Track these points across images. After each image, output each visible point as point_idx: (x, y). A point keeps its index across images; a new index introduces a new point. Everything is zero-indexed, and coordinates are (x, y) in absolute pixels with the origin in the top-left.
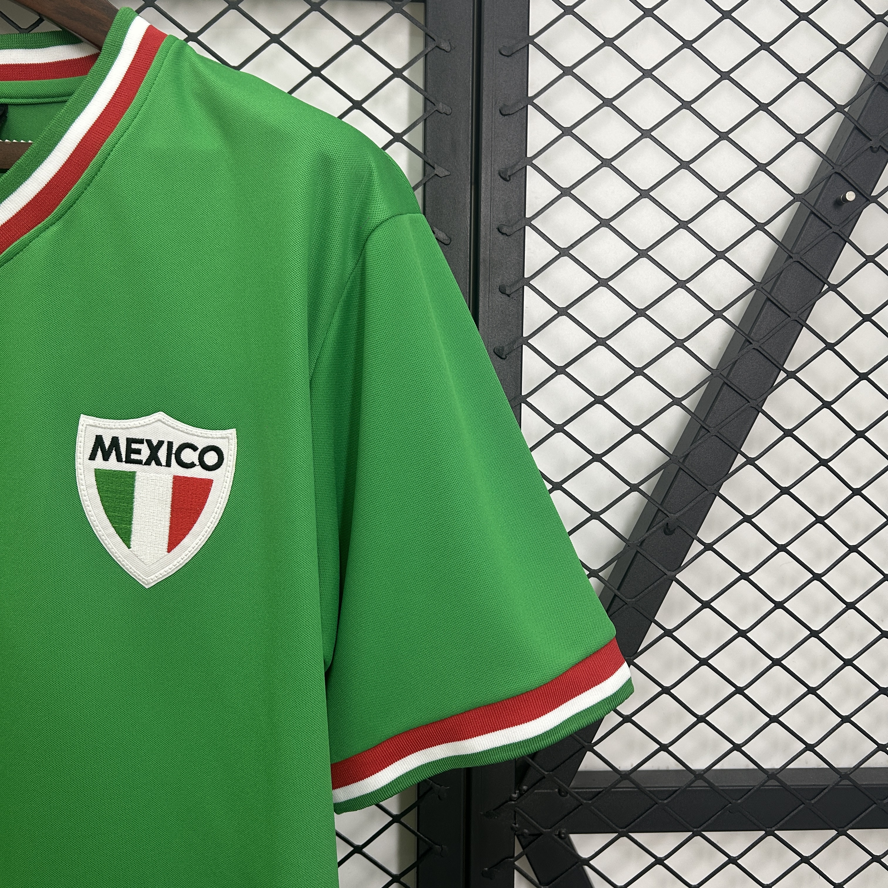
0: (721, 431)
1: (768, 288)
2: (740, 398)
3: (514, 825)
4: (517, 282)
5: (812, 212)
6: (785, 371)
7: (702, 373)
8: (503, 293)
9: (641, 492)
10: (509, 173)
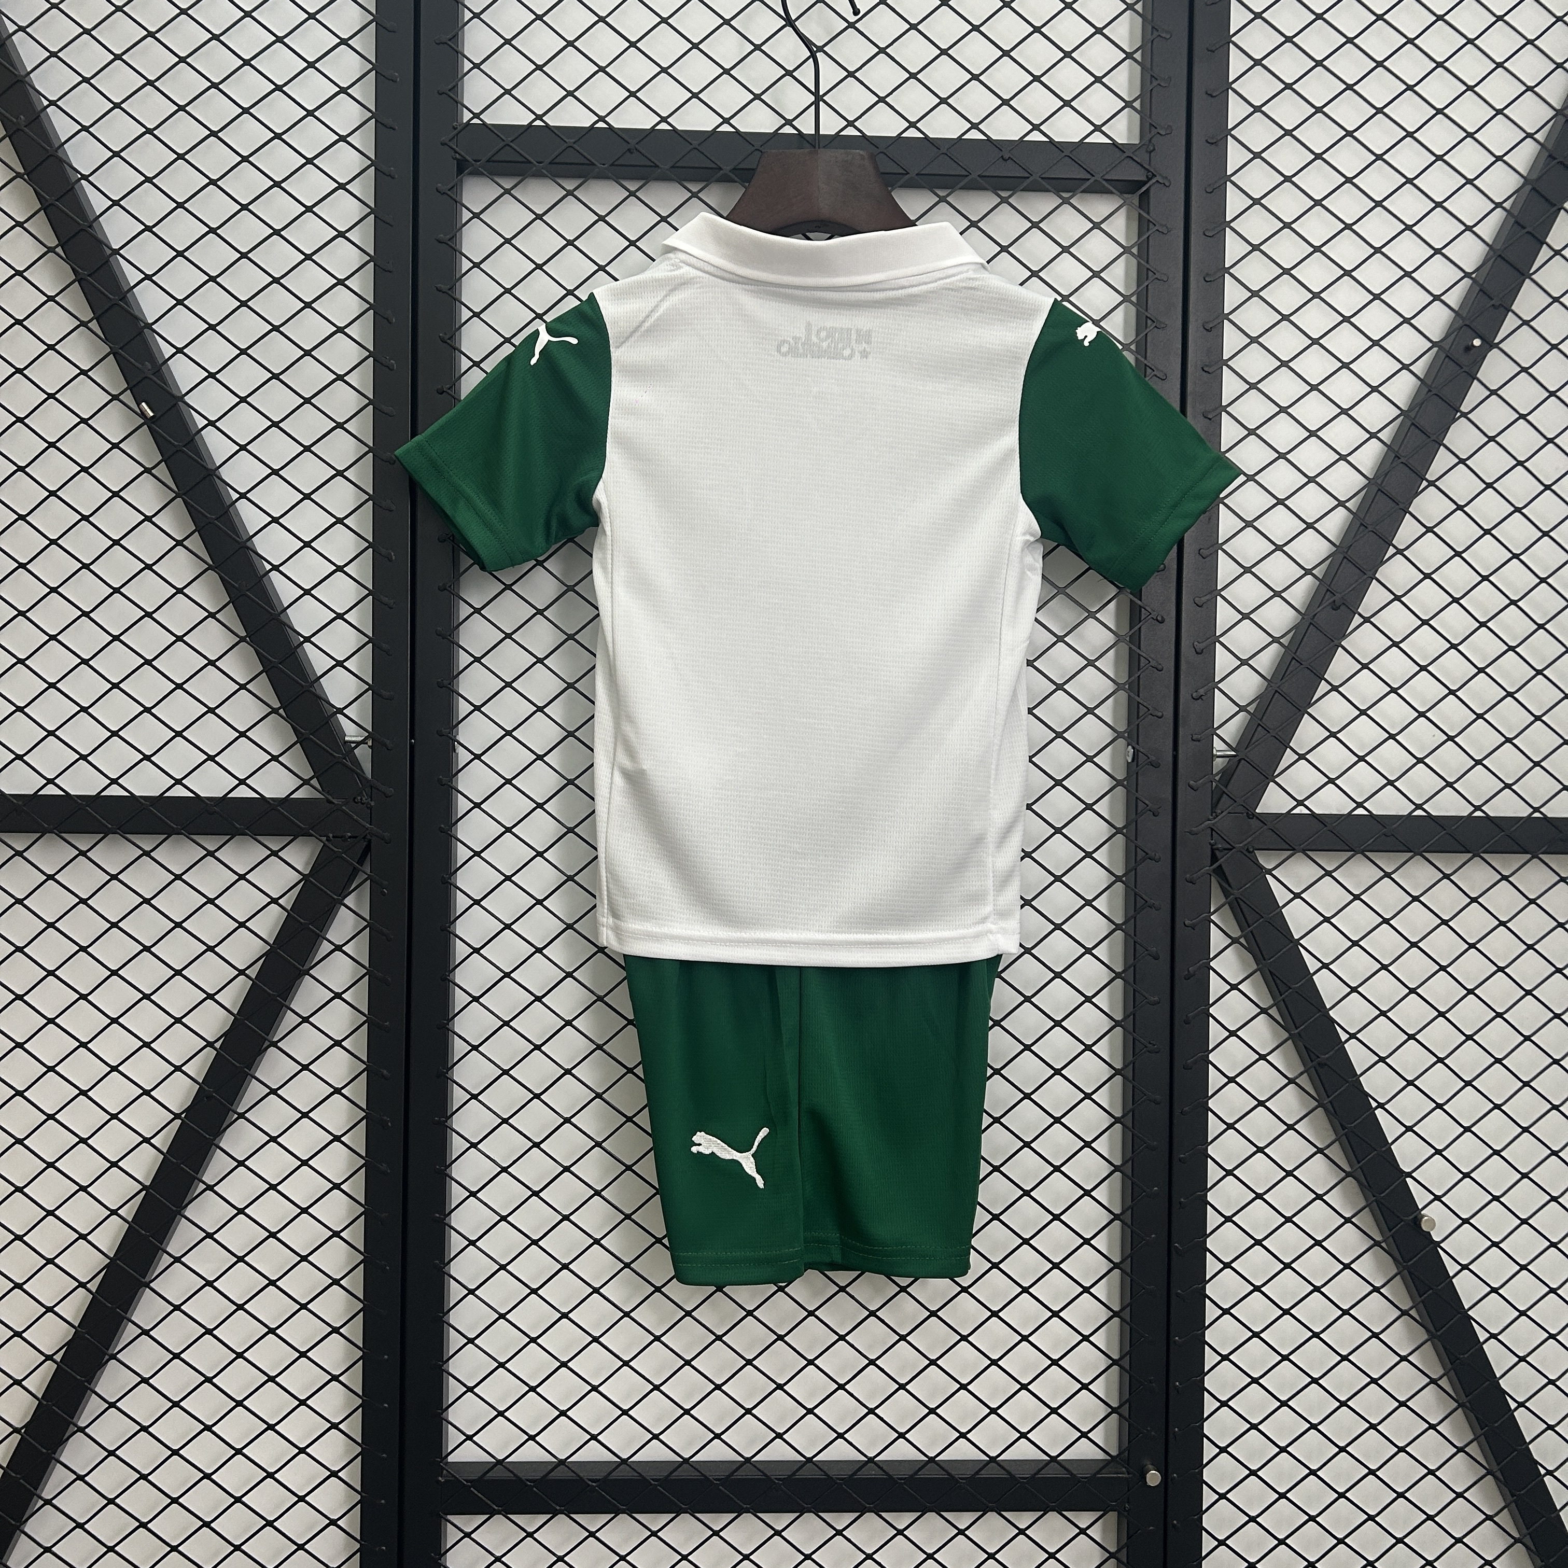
0: (1377, 528)
1: (1412, 414)
2: (1390, 501)
3: (1212, 842)
4: (1216, 409)
5: (1447, 356)
6: (1427, 480)
7: (1362, 481)
8: (1206, 417)
9: (1314, 575)
10: (1211, 326)
